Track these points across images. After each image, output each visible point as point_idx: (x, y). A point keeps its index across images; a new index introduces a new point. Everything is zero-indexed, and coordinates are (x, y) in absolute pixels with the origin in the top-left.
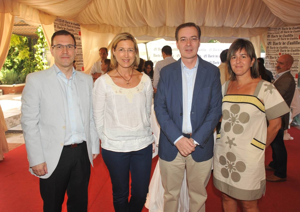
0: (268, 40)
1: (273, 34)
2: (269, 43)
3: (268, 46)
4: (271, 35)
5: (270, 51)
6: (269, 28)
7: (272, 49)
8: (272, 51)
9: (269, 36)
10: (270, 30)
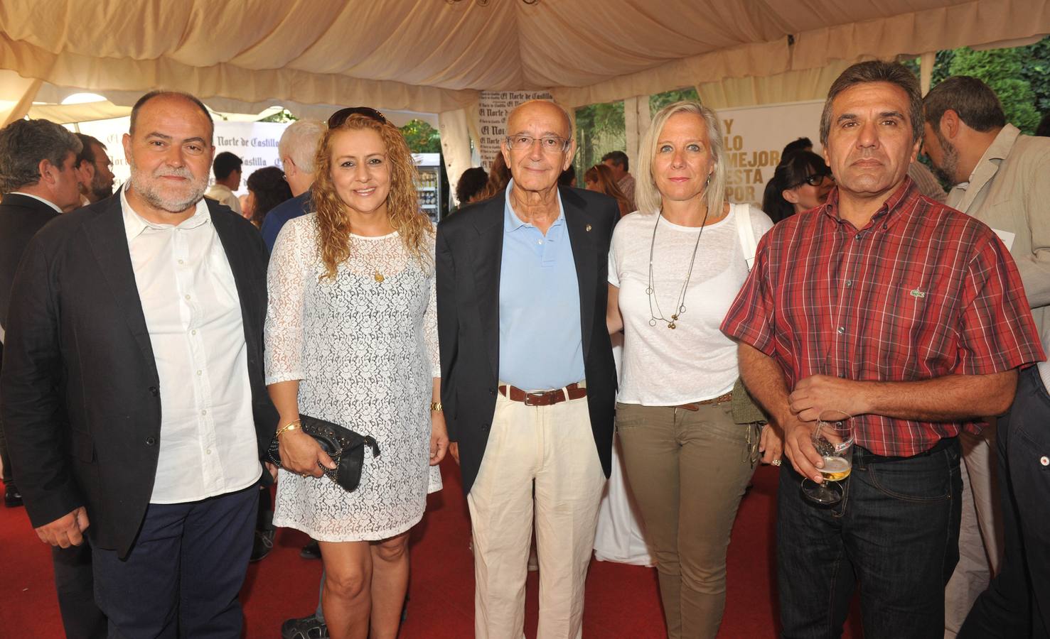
0: (480, 121)
1: (490, 108)
2: (485, 129)
3: (483, 136)
4: (485, 109)
5: (489, 150)
6: (480, 93)
7: (491, 145)
8: (491, 150)
9: (482, 112)
10: (484, 96)
